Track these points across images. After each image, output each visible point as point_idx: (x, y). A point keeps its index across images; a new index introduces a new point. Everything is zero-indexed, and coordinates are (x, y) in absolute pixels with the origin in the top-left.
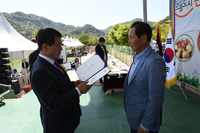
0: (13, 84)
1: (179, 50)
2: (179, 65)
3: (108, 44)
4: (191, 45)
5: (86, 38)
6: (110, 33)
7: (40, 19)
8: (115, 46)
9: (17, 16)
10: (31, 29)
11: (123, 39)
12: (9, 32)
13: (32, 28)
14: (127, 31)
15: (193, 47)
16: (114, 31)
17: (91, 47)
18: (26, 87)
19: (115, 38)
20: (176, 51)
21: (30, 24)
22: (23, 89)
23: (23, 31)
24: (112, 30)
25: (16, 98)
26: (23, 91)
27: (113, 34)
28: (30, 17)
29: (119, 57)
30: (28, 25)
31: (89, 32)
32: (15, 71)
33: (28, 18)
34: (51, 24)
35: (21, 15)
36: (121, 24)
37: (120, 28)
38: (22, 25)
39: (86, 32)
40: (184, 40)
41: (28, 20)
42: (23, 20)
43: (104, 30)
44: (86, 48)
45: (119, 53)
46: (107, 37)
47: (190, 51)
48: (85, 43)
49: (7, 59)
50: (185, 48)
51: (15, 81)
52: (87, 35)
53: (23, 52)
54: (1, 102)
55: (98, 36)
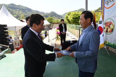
0: (10, 45)
1: (106, 28)
2: (106, 36)
4: (113, 25)
5: (51, 19)
6: (65, 17)
7: (25, 8)
8: (68, 24)
9: (11, 6)
10: (19, 14)
11: (73, 21)
12: (7, 15)
13: (20, 13)
14: (75, 16)
15: (114, 26)
16: (68, 16)
17: (54, 25)
18: (17, 47)
19: (68, 20)
20: (104, 28)
21: (19, 11)
22: (15, 48)
23: (15, 15)
24: (67, 15)
25: (12, 53)
26: (15, 50)
27: (67, 17)
28: (19, 7)
29: (71, 31)
30: (18, 11)
31: (53, 16)
32: (11, 38)
33: (18, 7)
34: (31, 11)
35: (14, 6)
36: (72, 12)
37: (71, 14)
38: (14, 11)
39: (51, 16)
40: (109, 22)
41: (18, 9)
42: (15, 8)
43: (62, 15)
44: (51, 25)
45: (71, 29)
46: (64, 19)
47: (112, 28)
48: (51, 23)
49: (6, 31)
50: (109, 27)
51: (11, 43)
52: (52, 18)
54: (4, 55)
55: (59, 18)
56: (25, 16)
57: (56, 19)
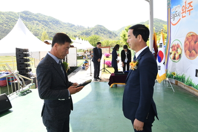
1: (173, 53)
2: (173, 65)
6: (121, 35)
7: (48, 19)
9: (24, 15)
13: (40, 29)
15: (182, 50)
19: (126, 40)
21: (37, 24)
24: (124, 32)
28: (38, 16)
30: (35, 25)
31: (99, 33)
34: (60, 24)
35: (28, 15)
38: (29, 25)
39: (97, 33)
41: (36, 20)
42: (30, 20)
43: (116, 32)
47: (180, 53)
48: (95, 45)
50: (177, 51)
52: (97, 36)
55: (110, 38)
56: (48, 32)
57: (105, 39)
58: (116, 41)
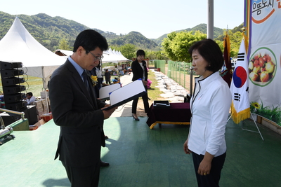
1: (256, 70)
2: (255, 91)
3: (161, 58)
4: (272, 64)
5: (130, 49)
6: (163, 44)
7: (70, 24)
8: (170, 61)
9: (39, 19)
10: (58, 37)
11: (181, 53)
13: (60, 36)
14: (186, 41)
15: (275, 66)
16: (169, 41)
18: (46, 115)
19: (170, 51)
20: (250, 71)
22: (42, 118)
23: (47, 39)
24: (166, 40)
27: (167, 44)
28: (56, 20)
30: (53, 31)
31: (135, 42)
33: (54, 22)
35: (45, 18)
37: (177, 37)
38: (46, 31)
39: (132, 42)
41: (54, 25)
42: (47, 25)
43: (156, 40)
45: (175, 72)
46: (160, 50)
47: (270, 71)
48: (130, 57)
49: (20, 77)
50: (264, 67)
51: (31, 107)
52: (132, 45)
53: (43, 67)
54: (9, 135)
55: (148, 48)
56: (69, 41)
58: (156, 52)
